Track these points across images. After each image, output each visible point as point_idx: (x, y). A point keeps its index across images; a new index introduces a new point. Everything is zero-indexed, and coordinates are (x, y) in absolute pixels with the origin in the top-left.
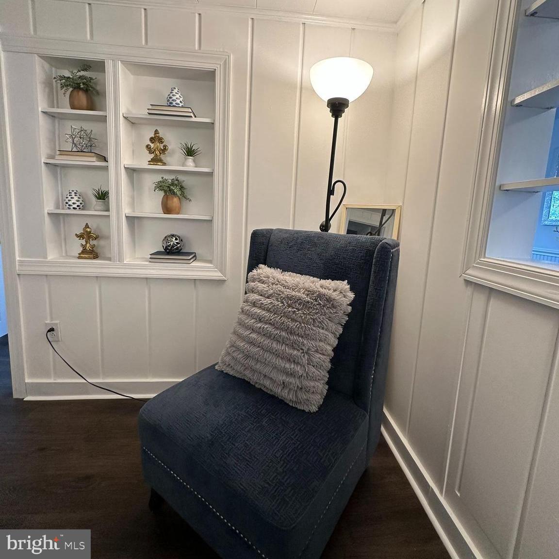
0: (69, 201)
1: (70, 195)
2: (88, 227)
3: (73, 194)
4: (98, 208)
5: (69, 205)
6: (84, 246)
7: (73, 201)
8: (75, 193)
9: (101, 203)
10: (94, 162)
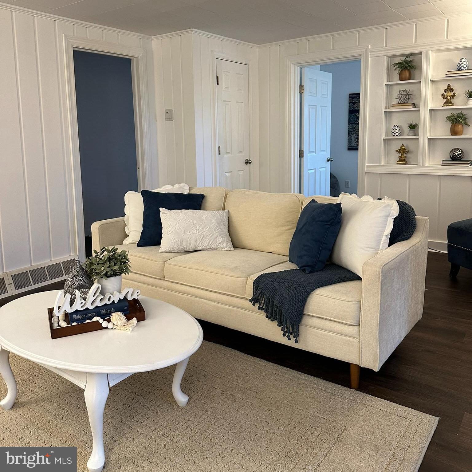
0: (395, 131)
1: (395, 128)
2: (403, 146)
3: (397, 127)
4: (410, 134)
5: (395, 134)
6: (400, 157)
7: (397, 131)
8: (398, 127)
9: (412, 131)
10: (411, 108)
